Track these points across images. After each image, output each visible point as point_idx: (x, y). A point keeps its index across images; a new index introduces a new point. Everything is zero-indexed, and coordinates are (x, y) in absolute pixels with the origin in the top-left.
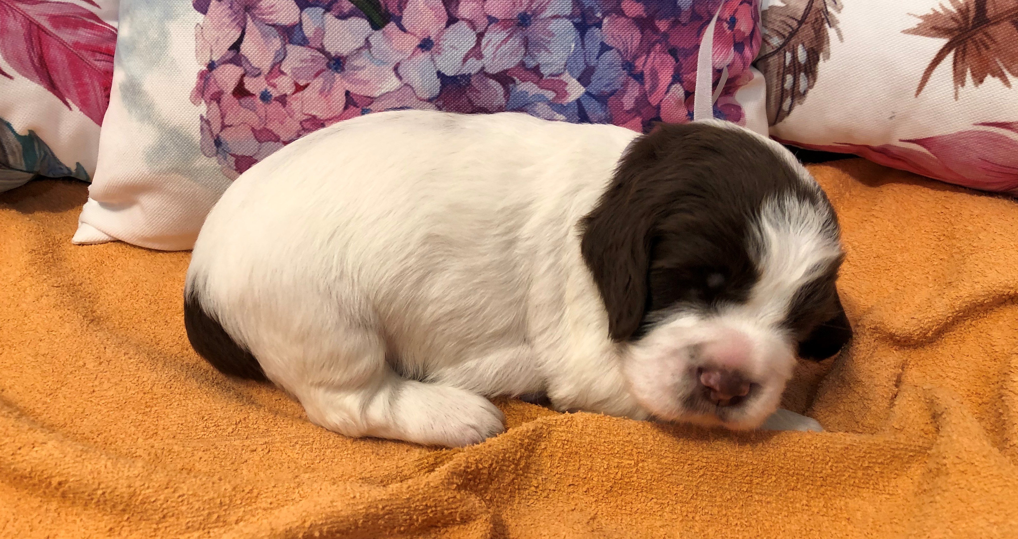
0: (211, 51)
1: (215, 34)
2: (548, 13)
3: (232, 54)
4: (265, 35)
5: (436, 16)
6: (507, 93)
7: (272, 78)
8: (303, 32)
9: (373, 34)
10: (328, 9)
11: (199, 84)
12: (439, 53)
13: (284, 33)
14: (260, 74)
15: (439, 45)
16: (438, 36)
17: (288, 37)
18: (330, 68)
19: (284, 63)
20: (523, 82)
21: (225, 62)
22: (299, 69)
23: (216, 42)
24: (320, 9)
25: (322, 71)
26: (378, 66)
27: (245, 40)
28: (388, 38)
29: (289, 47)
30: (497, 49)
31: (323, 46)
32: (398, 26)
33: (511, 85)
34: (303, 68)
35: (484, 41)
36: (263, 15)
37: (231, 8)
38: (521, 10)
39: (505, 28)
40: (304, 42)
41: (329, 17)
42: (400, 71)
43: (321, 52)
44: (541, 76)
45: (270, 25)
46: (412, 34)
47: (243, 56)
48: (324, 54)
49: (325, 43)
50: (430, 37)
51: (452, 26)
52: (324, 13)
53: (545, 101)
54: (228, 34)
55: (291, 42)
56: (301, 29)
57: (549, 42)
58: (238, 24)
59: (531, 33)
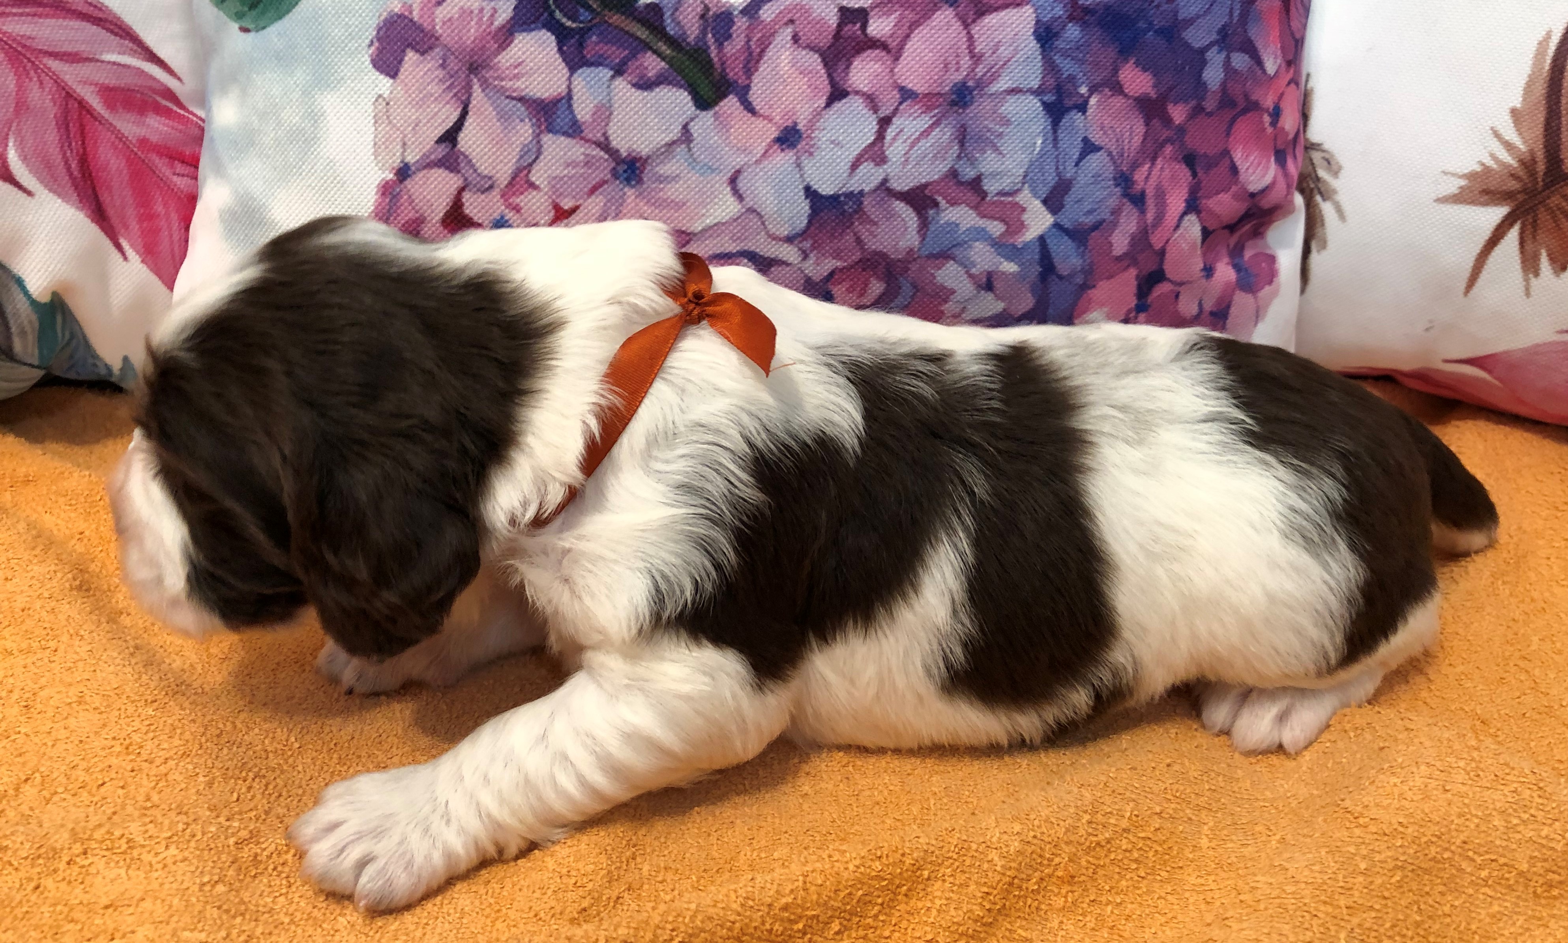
0: (404, 144)
1: (413, 114)
2: (1002, 84)
3: (442, 151)
4: (504, 117)
5: (809, 87)
6: (924, 225)
7: (514, 194)
8: (572, 112)
9: (697, 116)
10: (619, 71)
11: (380, 204)
12: (811, 154)
13: (538, 113)
14: (491, 187)
15: (812, 139)
16: (812, 124)
17: (546, 120)
18: (617, 178)
19: (536, 168)
20: (952, 205)
21: (429, 165)
22: (562, 179)
23: (413, 129)
24: (606, 71)
25: (603, 183)
26: (701, 175)
27: (466, 124)
28: (723, 124)
29: (548, 139)
30: (912, 146)
31: (607, 139)
32: (742, 103)
33: (931, 212)
34: (570, 178)
35: (890, 133)
36: (502, 80)
37: (443, 66)
38: (958, 77)
39: (928, 109)
40: (574, 130)
41: (621, 85)
42: (741, 184)
43: (602, 149)
44: (983, 195)
45: (513, 98)
46: (765, 118)
47: (463, 153)
48: (606, 152)
49: (610, 132)
50: (796, 124)
51: (837, 105)
52: (613, 77)
53: (986, 240)
54: (436, 114)
55: (550, 131)
56: (570, 106)
57: (1001, 135)
58: (455, 95)
59: (971, 118)
